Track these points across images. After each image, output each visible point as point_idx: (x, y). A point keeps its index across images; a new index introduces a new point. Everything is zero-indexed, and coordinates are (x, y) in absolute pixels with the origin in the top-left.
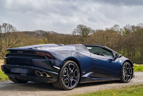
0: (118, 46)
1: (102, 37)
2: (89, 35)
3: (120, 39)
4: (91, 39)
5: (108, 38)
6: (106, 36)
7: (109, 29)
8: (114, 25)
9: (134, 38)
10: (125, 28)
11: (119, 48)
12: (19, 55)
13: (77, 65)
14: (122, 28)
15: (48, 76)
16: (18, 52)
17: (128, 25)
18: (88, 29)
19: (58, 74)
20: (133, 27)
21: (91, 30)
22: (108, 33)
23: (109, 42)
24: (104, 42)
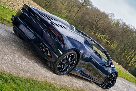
0: (103, 30)
1: (96, 16)
2: (87, 7)
3: (109, 26)
4: (87, 12)
5: (100, 20)
6: (100, 17)
7: (106, 13)
8: (111, 13)
9: (120, 33)
10: (118, 20)
11: (103, 32)
12: (34, 18)
13: (77, 58)
14: (115, 19)
15: (49, 54)
16: (36, 15)
17: (121, 19)
18: (89, 2)
19: (58, 57)
20: (124, 24)
21: (92, 4)
22: (103, 16)
23: (99, 23)
24: (96, 21)
